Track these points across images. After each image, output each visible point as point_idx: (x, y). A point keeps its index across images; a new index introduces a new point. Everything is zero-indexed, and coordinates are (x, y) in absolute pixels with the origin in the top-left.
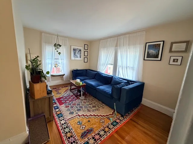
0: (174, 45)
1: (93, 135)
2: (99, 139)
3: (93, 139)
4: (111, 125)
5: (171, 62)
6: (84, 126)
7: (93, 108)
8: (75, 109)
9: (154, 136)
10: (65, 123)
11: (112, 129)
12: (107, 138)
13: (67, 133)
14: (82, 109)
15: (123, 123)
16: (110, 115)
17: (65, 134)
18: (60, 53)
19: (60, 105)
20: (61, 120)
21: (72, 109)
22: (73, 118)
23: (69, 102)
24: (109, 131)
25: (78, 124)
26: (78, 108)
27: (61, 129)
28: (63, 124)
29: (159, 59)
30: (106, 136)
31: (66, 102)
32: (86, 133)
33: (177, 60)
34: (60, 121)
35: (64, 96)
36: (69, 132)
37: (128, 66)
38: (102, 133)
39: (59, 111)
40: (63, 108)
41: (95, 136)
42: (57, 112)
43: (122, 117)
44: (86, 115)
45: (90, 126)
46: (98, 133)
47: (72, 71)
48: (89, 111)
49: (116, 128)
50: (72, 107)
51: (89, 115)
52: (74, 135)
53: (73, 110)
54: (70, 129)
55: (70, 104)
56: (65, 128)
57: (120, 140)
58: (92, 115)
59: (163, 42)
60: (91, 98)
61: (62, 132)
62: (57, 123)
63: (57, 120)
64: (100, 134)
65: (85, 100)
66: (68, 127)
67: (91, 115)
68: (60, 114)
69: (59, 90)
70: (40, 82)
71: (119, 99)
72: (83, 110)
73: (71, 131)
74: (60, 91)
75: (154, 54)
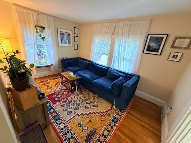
0: (178, 40)
1: (98, 137)
2: (104, 141)
3: (98, 142)
4: (113, 122)
5: (171, 58)
6: (86, 128)
7: (91, 104)
8: (73, 108)
9: (150, 128)
10: (65, 127)
11: (114, 127)
12: (112, 138)
13: (70, 140)
14: (79, 107)
15: (122, 119)
16: (109, 111)
17: (68, 140)
18: (45, 38)
19: (54, 104)
20: (60, 124)
21: (69, 107)
22: (72, 119)
23: (64, 99)
24: (112, 129)
25: (79, 125)
26: (75, 106)
27: (62, 136)
28: (62, 129)
29: (159, 53)
30: (110, 136)
31: (60, 99)
32: (90, 136)
33: (177, 56)
34: (59, 126)
35: (56, 91)
36: (72, 138)
37: (125, 57)
38: (106, 133)
39: (54, 112)
40: (57, 107)
41: (99, 137)
42: (52, 113)
43: (120, 112)
44: (86, 114)
45: (93, 126)
46: (102, 134)
47: (62, 61)
48: (88, 108)
49: (118, 124)
50: (68, 105)
51: (89, 112)
52: (78, 141)
53: (70, 109)
54: (72, 134)
55: (65, 102)
56: (66, 134)
57: (123, 138)
58: (92, 112)
59: (167, 35)
60: (87, 92)
61: (63, 139)
62: (56, 128)
63: (55, 124)
64: (104, 135)
65: (80, 95)
66: (69, 132)
67: (90, 113)
68: (56, 115)
69: (47, 83)
70: (27, 89)
71: (119, 96)
72: (81, 107)
73: (73, 136)
74: (49, 85)
75: (154, 47)
